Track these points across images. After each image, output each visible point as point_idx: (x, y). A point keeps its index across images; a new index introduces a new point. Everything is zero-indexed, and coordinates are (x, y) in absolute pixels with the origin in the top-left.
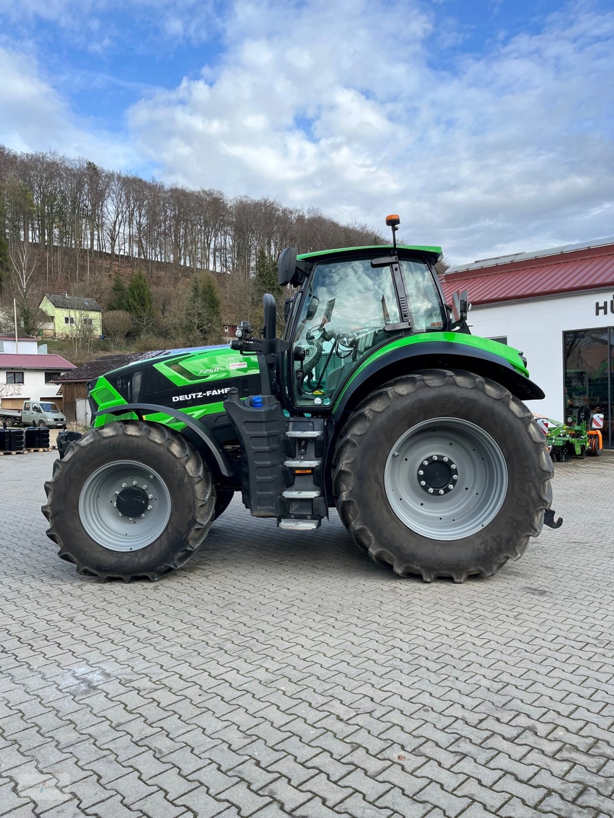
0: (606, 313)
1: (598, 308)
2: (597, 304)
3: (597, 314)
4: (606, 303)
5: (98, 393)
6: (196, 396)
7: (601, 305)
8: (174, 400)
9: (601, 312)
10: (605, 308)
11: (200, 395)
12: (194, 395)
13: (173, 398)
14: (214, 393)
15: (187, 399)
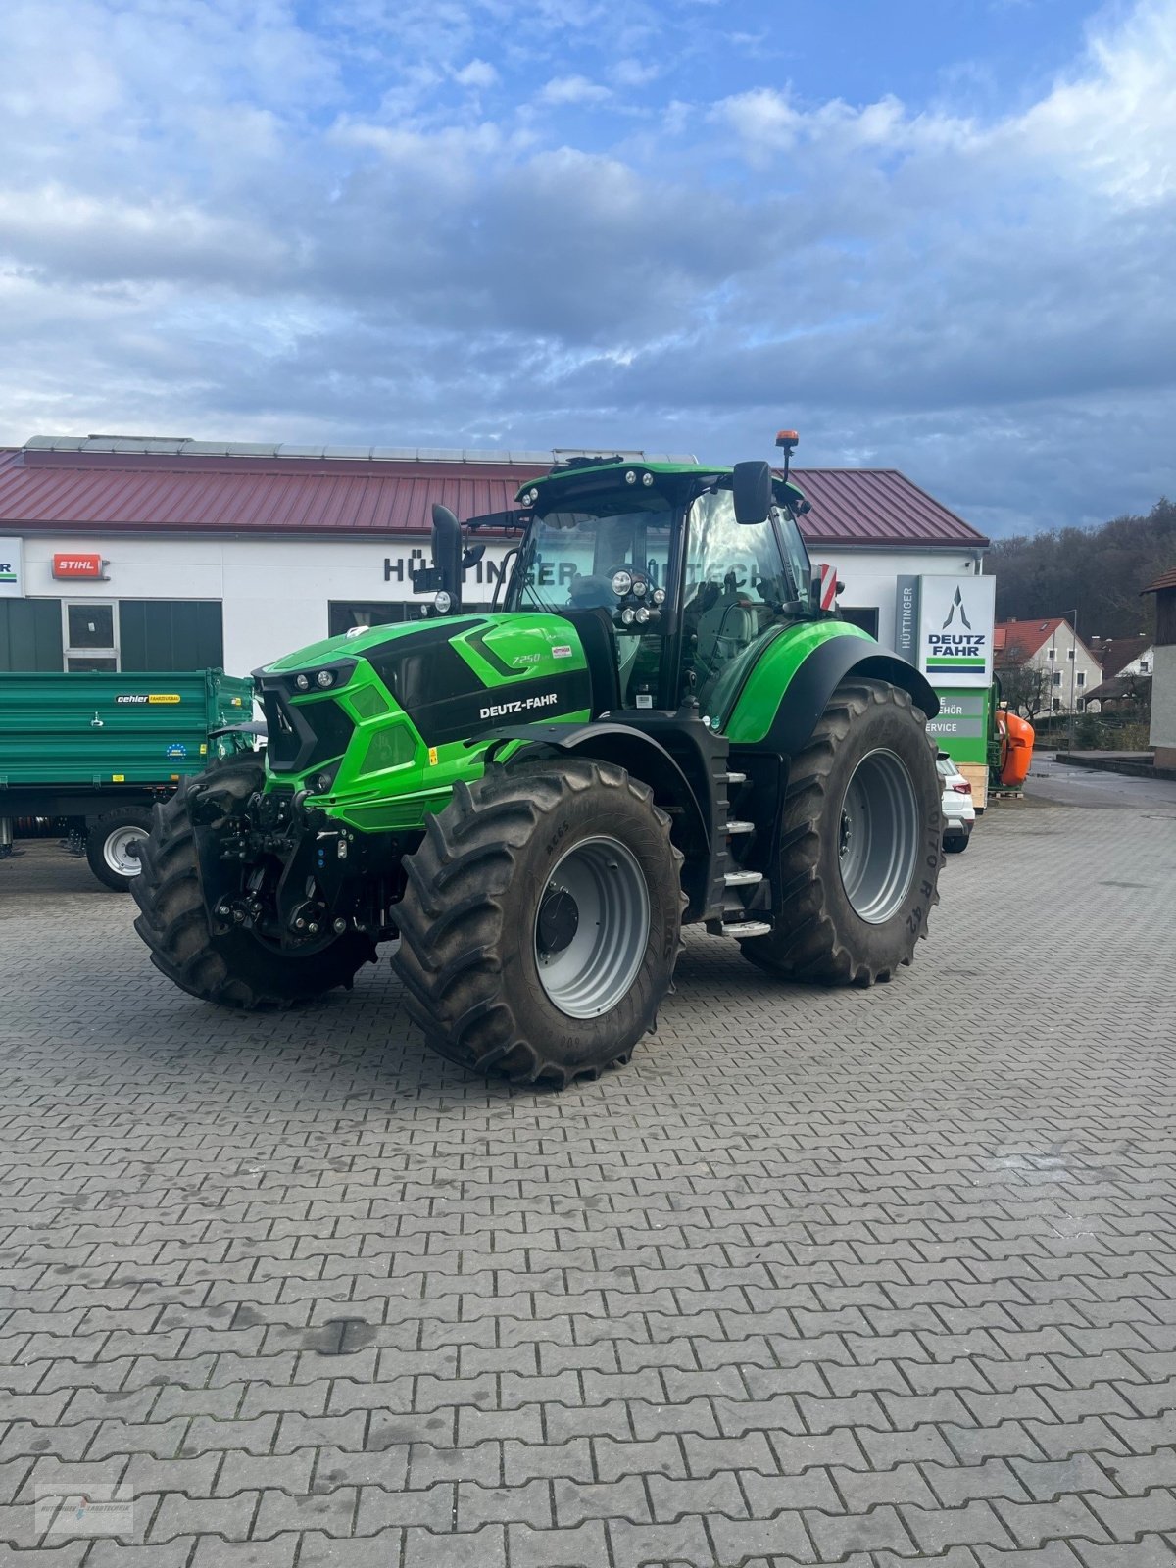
0: (400, 578)
1: (388, 569)
2: (387, 561)
3: (387, 578)
4: (400, 561)
5: (356, 696)
6: (514, 707)
7: (394, 564)
8: (483, 717)
9: (394, 575)
10: (399, 569)
11: (518, 706)
12: (510, 705)
13: (482, 711)
14: (538, 702)
15: (501, 713)
